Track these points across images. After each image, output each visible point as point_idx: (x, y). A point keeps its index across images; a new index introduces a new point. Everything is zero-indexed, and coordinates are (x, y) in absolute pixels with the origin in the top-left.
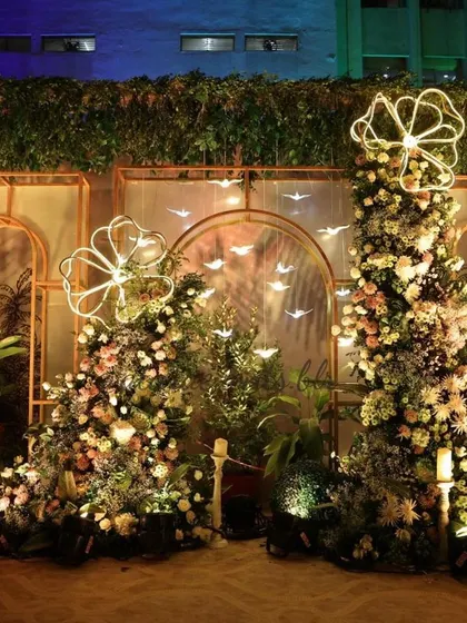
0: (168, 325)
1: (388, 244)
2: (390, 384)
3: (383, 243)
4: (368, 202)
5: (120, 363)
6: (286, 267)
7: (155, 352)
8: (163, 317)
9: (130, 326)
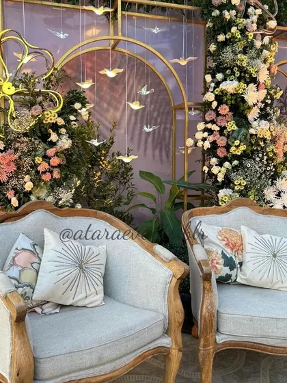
0: (59, 135)
1: (238, 74)
2: (240, 185)
3: (233, 73)
4: (221, 38)
5: (19, 168)
6: (147, 90)
7: (50, 159)
8: (55, 127)
9: (25, 135)
